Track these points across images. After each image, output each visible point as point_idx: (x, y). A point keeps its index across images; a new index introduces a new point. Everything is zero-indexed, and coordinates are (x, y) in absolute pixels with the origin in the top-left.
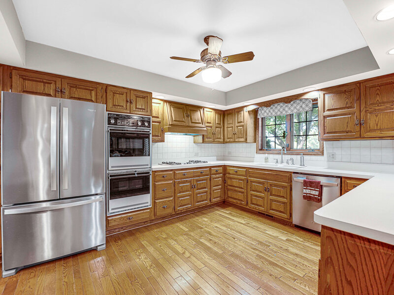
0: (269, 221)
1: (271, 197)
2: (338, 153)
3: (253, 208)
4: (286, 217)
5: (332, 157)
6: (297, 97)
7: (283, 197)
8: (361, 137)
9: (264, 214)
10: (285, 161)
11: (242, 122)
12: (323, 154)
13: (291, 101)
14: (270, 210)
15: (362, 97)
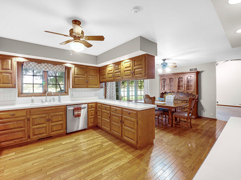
0: (52, 140)
1: (52, 124)
2: (74, 93)
3: (36, 138)
4: (63, 131)
5: (72, 96)
6: (61, 64)
7: (61, 121)
8: (87, 87)
9: (44, 138)
10: (48, 100)
11: (9, 69)
12: (68, 95)
13: (57, 64)
14: (52, 132)
15: (88, 72)
